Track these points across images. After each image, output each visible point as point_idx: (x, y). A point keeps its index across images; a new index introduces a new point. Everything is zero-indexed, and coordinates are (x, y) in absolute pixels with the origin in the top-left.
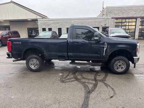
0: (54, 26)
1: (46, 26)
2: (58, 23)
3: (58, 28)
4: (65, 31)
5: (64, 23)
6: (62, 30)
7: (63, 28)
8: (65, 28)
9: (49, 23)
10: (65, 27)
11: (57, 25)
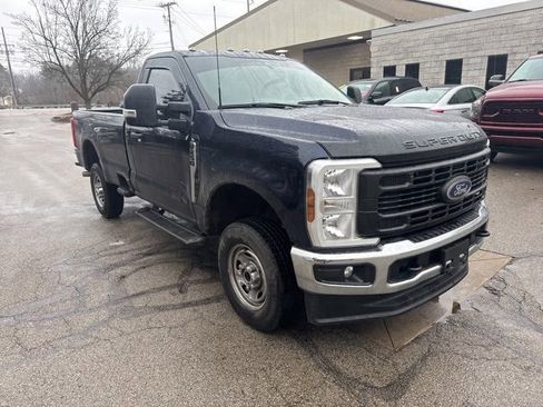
0: (429, 53)
1: (401, 56)
2: (447, 37)
3: (449, 62)
4: (476, 73)
5: (478, 34)
6: (464, 68)
7: (472, 61)
8: (480, 60)
9: (412, 44)
10: (482, 53)
11: (446, 45)
